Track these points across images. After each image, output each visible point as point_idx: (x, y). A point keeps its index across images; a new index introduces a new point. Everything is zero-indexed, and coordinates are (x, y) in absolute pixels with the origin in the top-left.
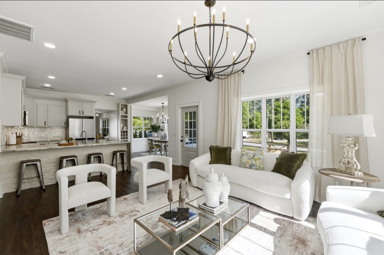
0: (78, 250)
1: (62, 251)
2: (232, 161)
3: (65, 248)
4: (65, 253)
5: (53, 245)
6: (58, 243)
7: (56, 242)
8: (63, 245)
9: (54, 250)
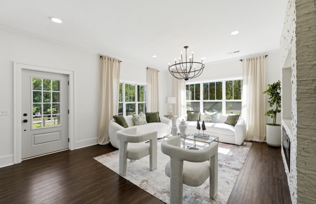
0: (221, 178)
1: (227, 183)
2: (128, 126)
3: (224, 184)
4: (227, 181)
5: (228, 191)
6: (225, 190)
7: (225, 192)
8: (224, 186)
9: (230, 188)
